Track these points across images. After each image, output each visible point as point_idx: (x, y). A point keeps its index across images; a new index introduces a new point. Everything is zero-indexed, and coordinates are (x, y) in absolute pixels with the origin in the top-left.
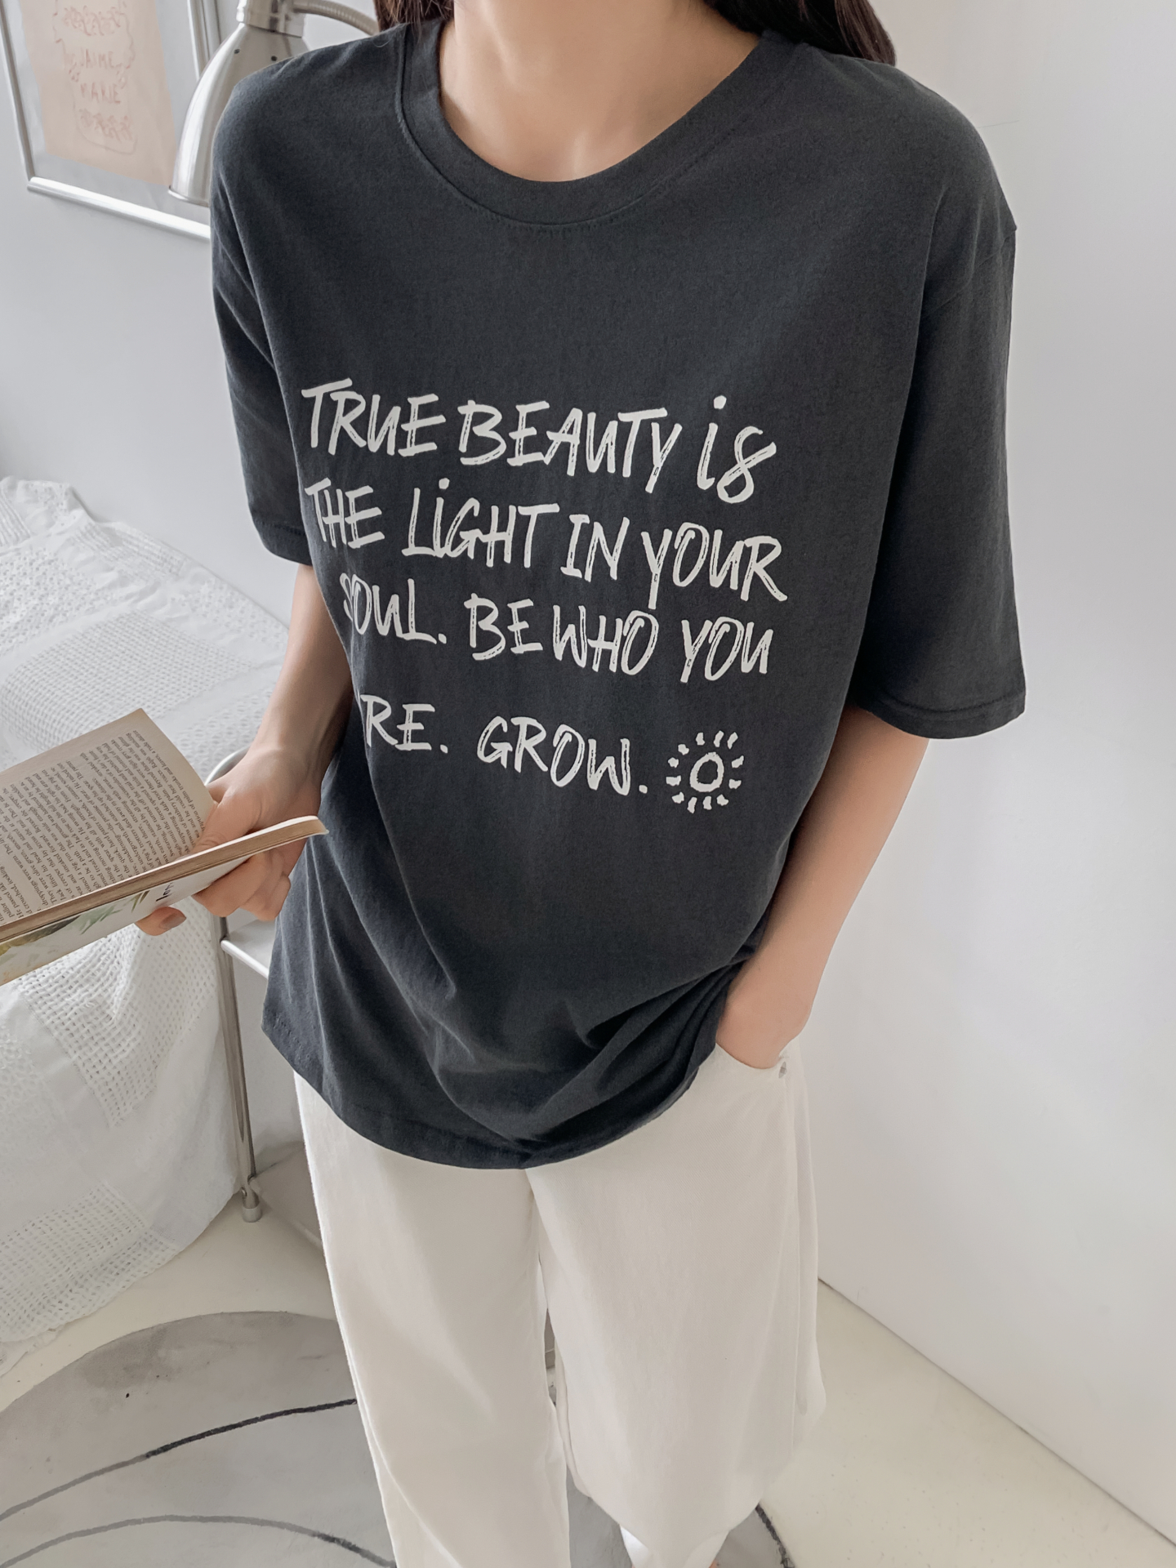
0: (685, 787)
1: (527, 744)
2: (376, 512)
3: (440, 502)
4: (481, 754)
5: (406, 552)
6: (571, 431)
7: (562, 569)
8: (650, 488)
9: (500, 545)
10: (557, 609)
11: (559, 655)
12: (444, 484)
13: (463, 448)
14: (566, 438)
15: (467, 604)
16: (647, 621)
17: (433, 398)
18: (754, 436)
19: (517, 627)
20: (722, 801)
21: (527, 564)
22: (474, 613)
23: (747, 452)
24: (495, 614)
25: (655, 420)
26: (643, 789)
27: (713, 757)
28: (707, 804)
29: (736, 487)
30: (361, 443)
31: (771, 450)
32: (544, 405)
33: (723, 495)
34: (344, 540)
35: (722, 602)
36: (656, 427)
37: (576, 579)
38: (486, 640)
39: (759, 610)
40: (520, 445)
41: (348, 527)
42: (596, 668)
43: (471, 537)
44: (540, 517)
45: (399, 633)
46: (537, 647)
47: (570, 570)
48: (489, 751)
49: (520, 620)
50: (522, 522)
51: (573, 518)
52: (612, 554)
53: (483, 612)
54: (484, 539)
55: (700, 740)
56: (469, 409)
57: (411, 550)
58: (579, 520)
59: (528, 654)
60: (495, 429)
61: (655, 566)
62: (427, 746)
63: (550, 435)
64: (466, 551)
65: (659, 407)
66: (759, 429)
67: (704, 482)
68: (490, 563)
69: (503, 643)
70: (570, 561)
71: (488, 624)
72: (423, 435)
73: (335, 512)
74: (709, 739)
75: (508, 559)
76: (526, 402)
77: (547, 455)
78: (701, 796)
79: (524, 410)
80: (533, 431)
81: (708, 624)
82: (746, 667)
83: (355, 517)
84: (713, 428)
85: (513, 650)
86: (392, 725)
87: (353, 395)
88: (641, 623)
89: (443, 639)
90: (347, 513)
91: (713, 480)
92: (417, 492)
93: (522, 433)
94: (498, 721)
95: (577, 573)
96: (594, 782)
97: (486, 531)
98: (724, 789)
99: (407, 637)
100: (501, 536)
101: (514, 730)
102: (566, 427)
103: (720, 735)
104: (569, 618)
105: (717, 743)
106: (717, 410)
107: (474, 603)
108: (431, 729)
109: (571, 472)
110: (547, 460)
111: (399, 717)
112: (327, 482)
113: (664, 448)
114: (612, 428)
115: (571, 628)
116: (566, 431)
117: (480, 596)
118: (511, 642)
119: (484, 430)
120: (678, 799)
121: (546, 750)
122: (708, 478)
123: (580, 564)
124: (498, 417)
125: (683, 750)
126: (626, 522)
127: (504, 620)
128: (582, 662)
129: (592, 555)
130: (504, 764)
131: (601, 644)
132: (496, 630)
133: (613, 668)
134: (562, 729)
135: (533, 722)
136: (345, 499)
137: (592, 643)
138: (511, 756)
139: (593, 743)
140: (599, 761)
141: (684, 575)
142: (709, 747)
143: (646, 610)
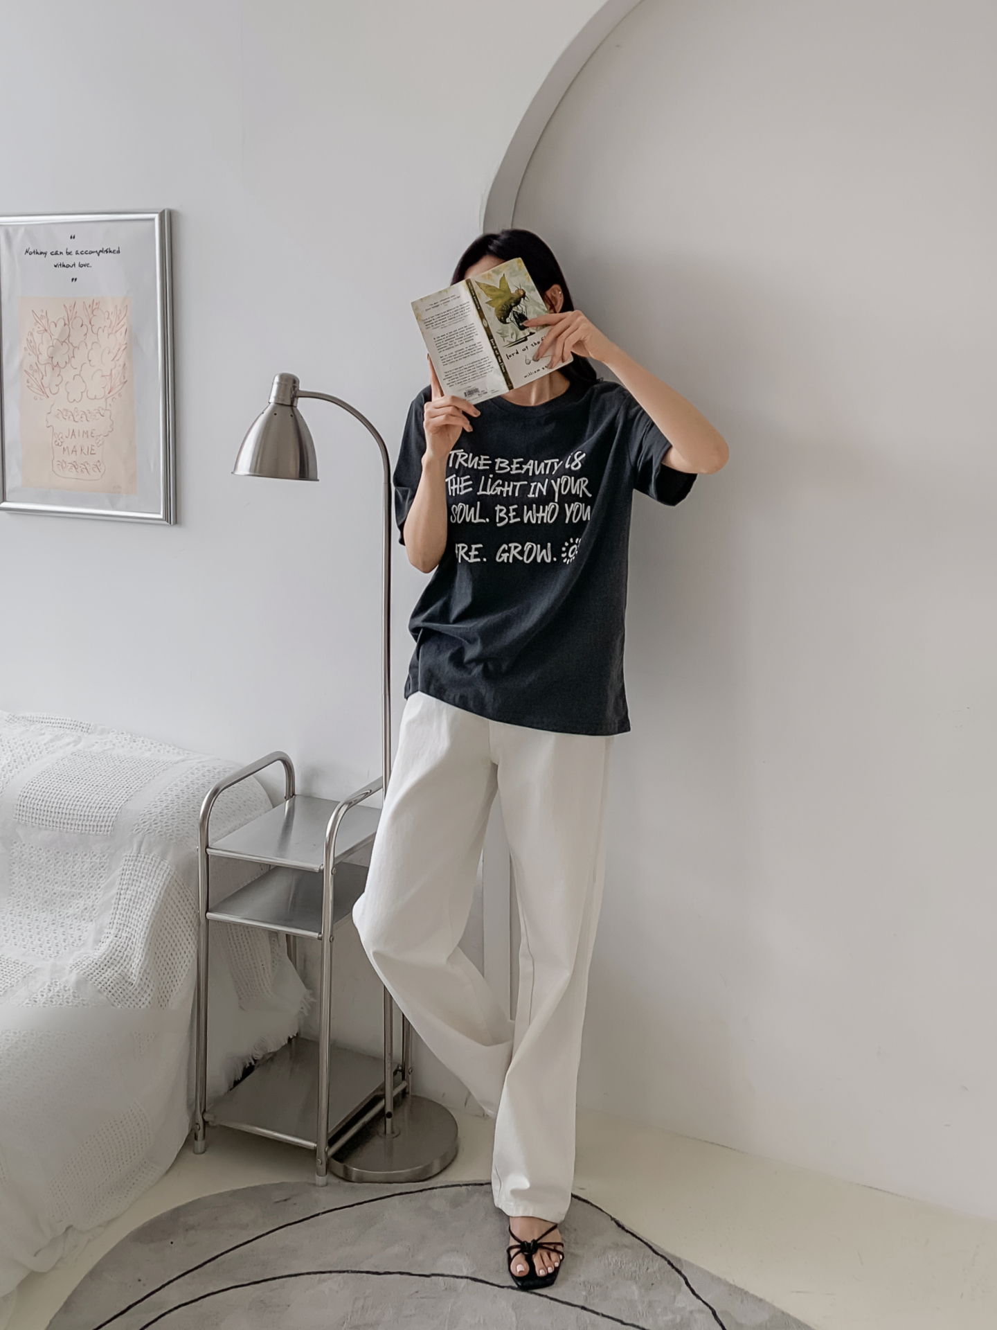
0: (567, 557)
1: (514, 552)
2: (470, 482)
3: (490, 480)
4: (497, 559)
5: (478, 493)
6: (530, 465)
7: (529, 496)
8: (554, 473)
10: (525, 507)
11: (526, 521)
12: (491, 476)
13: (497, 469)
14: (529, 467)
15: (496, 508)
16: (556, 506)
17: (487, 457)
19: (512, 514)
21: (517, 495)
22: (498, 511)
24: (505, 510)
25: (555, 461)
26: (555, 559)
27: (575, 546)
30: (466, 465)
32: (522, 459)
33: (573, 468)
34: (458, 493)
35: (574, 498)
36: (555, 463)
37: (532, 498)
38: (502, 519)
39: (585, 499)
40: (514, 469)
41: (460, 488)
42: (539, 522)
43: (499, 490)
44: (521, 485)
45: (473, 520)
46: (519, 520)
47: (531, 495)
48: (500, 557)
49: (513, 512)
50: (515, 487)
51: (531, 484)
52: (544, 488)
53: (501, 511)
54: (503, 489)
55: (571, 542)
56: (498, 460)
57: (480, 493)
58: (533, 485)
59: (515, 523)
60: (506, 465)
61: (557, 490)
62: (479, 560)
63: (524, 466)
64: (497, 493)
65: (556, 459)
67: (567, 466)
68: (505, 495)
69: (507, 520)
70: (531, 493)
71: (502, 514)
72: (485, 465)
73: (456, 484)
75: (510, 494)
79: (515, 460)
80: (518, 465)
81: (572, 504)
82: (584, 518)
83: (463, 485)
85: (510, 522)
86: (467, 554)
87: (464, 454)
88: (554, 506)
89: (488, 520)
90: (460, 484)
92: (483, 477)
93: (515, 466)
94: (505, 546)
95: (533, 496)
96: (539, 560)
97: (504, 487)
99: (475, 522)
100: (508, 489)
101: (509, 548)
103: (577, 539)
104: (530, 508)
107: (498, 508)
108: (481, 554)
109: (530, 474)
110: (523, 472)
111: (470, 549)
112: (454, 476)
113: (558, 466)
114: (543, 464)
115: (530, 512)
116: (528, 465)
117: (501, 505)
118: (509, 519)
119: (503, 465)
120: (565, 560)
121: (521, 553)
123: (534, 493)
124: (507, 462)
125: (567, 544)
126: (547, 480)
127: (507, 513)
128: (534, 522)
129: (537, 490)
130: (506, 561)
131: (540, 515)
132: (505, 516)
133: (545, 521)
134: (528, 544)
135: (517, 544)
136: (460, 480)
137: (538, 515)
138: (508, 558)
139: (539, 545)
140: (541, 551)
141: (564, 490)
142: (574, 543)
143: (554, 502)
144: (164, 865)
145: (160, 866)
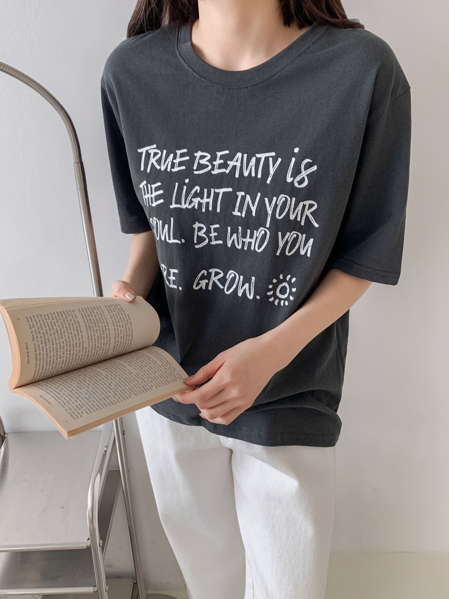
0: (274, 295)
1: (214, 279)
2: (161, 192)
3: (185, 187)
4: (194, 287)
5: (171, 207)
6: (237, 161)
7: (233, 213)
8: (268, 182)
9: (207, 204)
10: (229, 228)
11: (229, 245)
12: (187, 181)
13: (195, 168)
14: (235, 163)
15: (194, 226)
16: (265, 232)
17: (185, 150)
18: (309, 162)
19: (213, 234)
20: (287, 303)
21: (218, 210)
22: (196, 229)
23: (306, 169)
24: (205, 230)
25: (270, 157)
26: (258, 297)
27: (285, 284)
29: (301, 182)
30: (158, 167)
31: (315, 168)
32: (227, 152)
33: (296, 185)
34: (151, 204)
35: (294, 225)
36: (271, 159)
37: (238, 216)
38: (200, 240)
39: (308, 229)
40: (216, 166)
41: (152, 198)
42: (246, 249)
43: (196, 200)
44: (224, 193)
45: (168, 240)
46: (221, 242)
47: (236, 213)
48: (198, 284)
49: (214, 232)
50: (216, 195)
51: (238, 193)
52: (253, 206)
53: (200, 229)
54: (201, 201)
55: (281, 277)
56: (198, 154)
57: (173, 206)
58: (240, 194)
59: (217, 245)
60: (208, 161)
61: (270, 211)
62: (176, 287)
63: (229, 162)
64: (194, 206)
65: (272, 152)
66: (311, 160)
67: (289, 179)
68: (204, 210)
69: (207, 241)
70: (237, 209)
71: (201, 234)
72: (181, 164)
74: (285, 277)
75: (210, 209)
76: (220, 151)
77: (227, 170)
78: (280, 299)
79: (219, 154)
80: (222, 161)
81: (288, 234)
82: (302, 252)
83: (155, 194)
84: (294, 160)
85: (211, 243)
86: (167, 277)
87: (156, 151)
88: (263, 232)
89: (183, 241)
90: (152, 193)
91: (292, 179)
92: (177, 184)
93: (218, 162)
94: (204, 272)
95: (239, 214)
96: (240, 294)
97: (202, 198)
98: (288, 299)
99: (170, 241)
100: (207, 200)
101: (209, 274)
102: (235, 159)
103: (289, 276)
104: (234, 231)
105: (288, 279)
106: (295, 153)
107: (197, 225)
109: (237, 176)
110: (227, 172)
111: (168, 273)
112: (145, 182)
113: (274, 167)
114: (253, 160)
115: (235, 235)
116: (235, 161)
117: (199, 223)
118: (210, 240)
119: (203, 162)
120: (271, 300)
121: (223, 281)
122: (290, 178)
123: (240, 210)
124: (209, 157)
125: (275, 281)
126: (259, 194)
127: (208, 232)
128: (239, 247)
129: (245, 207)
130: (204, 288)
131: (247, 240)
132: (205, 236)
133: (252, 248)
134: (231, 271)
135: (218, 270)
136: (151, 188)
137: (244, 240)
138: (207, 285)
139: (242, 277)
140: (243, 285)
141: (280, 215)
142: (284, 280)
143: (265, 227)
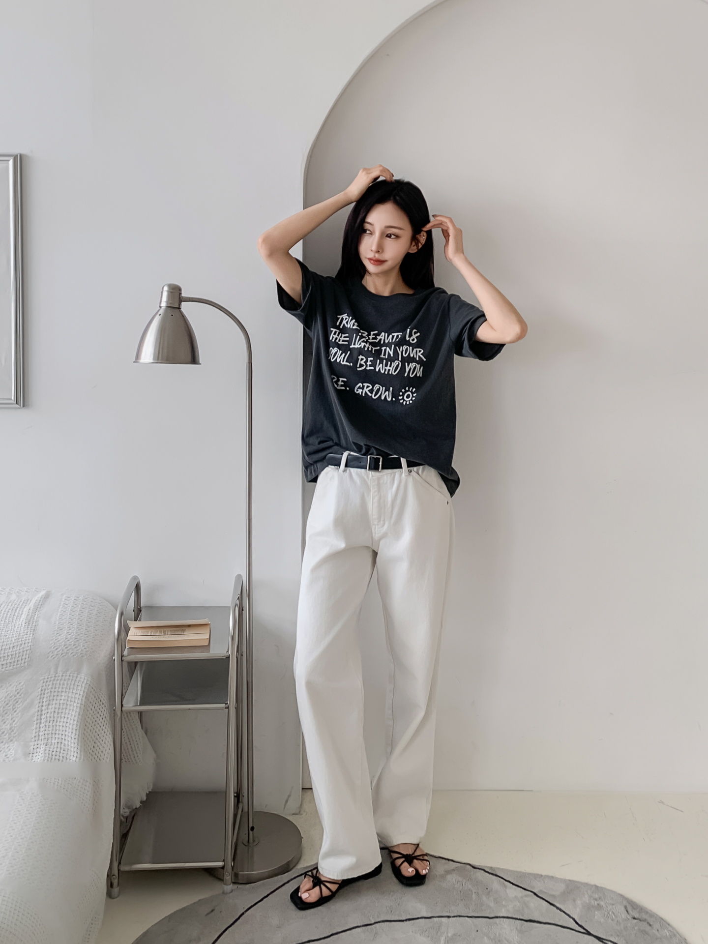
0: (403, 399)
1: (366, 389)
4: (355, 391)
6: (382, 336)
11: (377, 370)
15: (359, 357)
16: (399, 363)
20: (411, 402)
22: (360, 360)
24: (365, 360)
26: (394, 399)
27: (409, 393)
28: (408, 403)
29: (413, 340)
31: (419, 334)
33: (411, 341)
35: (413, 360)
37: (383, 356)
38: (361, 366)
39: (420, 362)
42: (386, 373)
46: (373, 368)
48: (357, 391)
49: (369, 362)
52: (391, 352)
53: (362, 359)
55: (407, 389)
58: (384, 349)
59: (370, 370)
61: (400, 353)
62: (343, 388)
66: (416, 330)
68: (366, 349)
69: (365, 367)
71: (362, 362)
74: (409, 389)
78: (406, 401)
81: (411, 364)
82: (418, 375)
85: (367, 368)
86: (336, 383)
88: (397, 363)
89: (351, 364)
94: (360, 384)
96: (383, 398)
98: (411, 400)
99: (343, 363)
101: (363, 386)
103: (411, 388)
104: (381, 362)
105: (410, 390)
107: (361, 357)
108: (345, 385)
111: (338, 380)
115: (381, 365)
118: (367, 366)
120: (401, 401)
121: (371, 391)
125: (403, 390)
126: (393, 345)
127: (366, 362)
128: (383, 372)
130: (360, 394)
131: (388, 368)
132: (364, 364)
133: (390, 373)
134: (376, 386)
135: (369, 384)
138: (362, 392)
139: (384, 388)
140: (385, 392)
141: (405, 354)
142: (409, 391)
143: (398, 360)
144: (81, 678)
145: (78, 679)
